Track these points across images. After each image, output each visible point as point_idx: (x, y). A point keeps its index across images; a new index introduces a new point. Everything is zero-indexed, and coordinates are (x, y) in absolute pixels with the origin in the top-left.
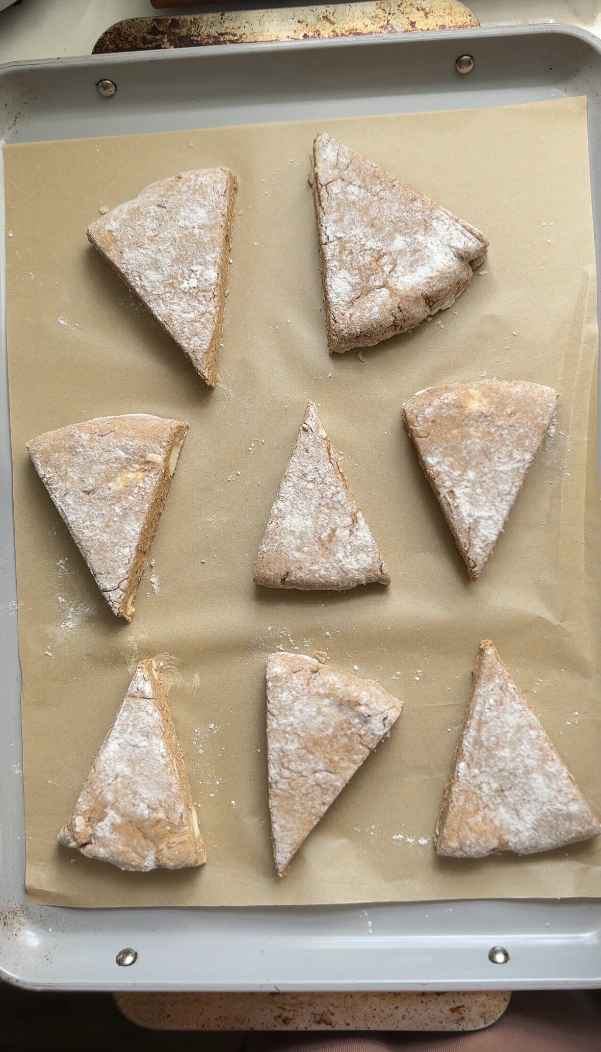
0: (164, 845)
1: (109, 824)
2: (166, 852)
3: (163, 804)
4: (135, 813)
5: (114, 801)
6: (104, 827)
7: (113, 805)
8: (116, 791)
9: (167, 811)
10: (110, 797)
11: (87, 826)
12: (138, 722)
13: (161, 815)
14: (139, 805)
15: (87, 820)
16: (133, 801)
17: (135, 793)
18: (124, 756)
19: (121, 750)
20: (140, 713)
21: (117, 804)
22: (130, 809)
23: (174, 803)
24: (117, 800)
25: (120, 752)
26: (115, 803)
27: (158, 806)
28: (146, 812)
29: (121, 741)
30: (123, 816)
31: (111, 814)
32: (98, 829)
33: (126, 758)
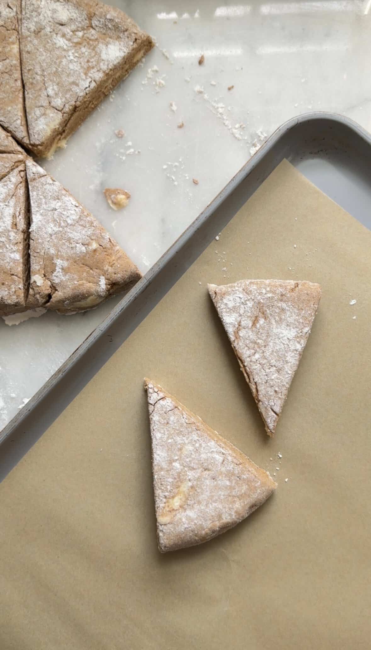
0: (107, 266)
1: (60, 270)
2: (110, 270)
3: (93, 238)
4: (75, 253)
5: (56, 252)
6: (58, 274)
7: (57, 255)
8: (55, 245)
9: (97, 241)
10: (52, 251)
11: (45, 280)
12: (47, 193)
13: (94, 246)
14: (76, 247)
15: (43, 276)
16: (71, 246)
17: (69, 240)
18: (49, 220)
19: (44, 217)
20: (45, 187)
21: (59, 253)
22: (70, 252)
23: (101, 233)
24: (59, 251)
25: (45, 219)
26: (58, 253)
27: (90, 240)
28: (83, 248)
29: (41, 211)
30: (68, 260)
31: (59, 262)
32: (55, 278)
33: (50, 220)
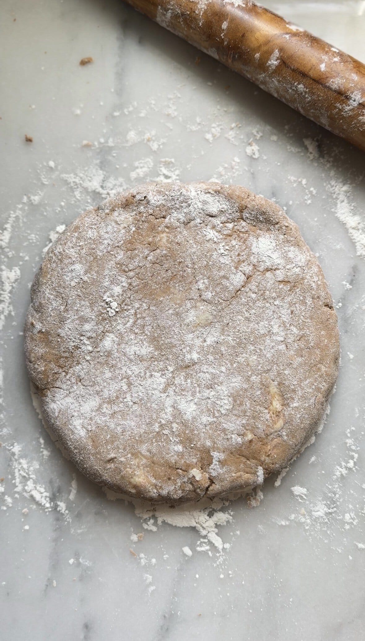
0: (264, 456)
1: (217, 463)
2: (268, 460)
3: (247, 428)
4: (232, 445)
5: (212, 444)
6: (215, 467)
7: (214, 447)
8: (210, 437)
9: (252, 431)
10: (208, 443)
11: (202, 473)
12: (200, 381)
13: (250, 436)
14: (231, 438)
15: (200, 469)
16: (226, 437)
17: (224, 430)
18: (203, 410)
19: (199, 407)
20: (199, 375)
21: (215, 445)
22: (226, 444)
23: (254, 423)
24: (215, 443)
25: (199, 408)
26: (214, 445)
27: (245, 430)
28: (239, 440)
29: (196, 400)
30: (224, 452)
31: (216, 455)
32: (212, 471)
33: (205, 410)
